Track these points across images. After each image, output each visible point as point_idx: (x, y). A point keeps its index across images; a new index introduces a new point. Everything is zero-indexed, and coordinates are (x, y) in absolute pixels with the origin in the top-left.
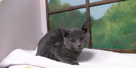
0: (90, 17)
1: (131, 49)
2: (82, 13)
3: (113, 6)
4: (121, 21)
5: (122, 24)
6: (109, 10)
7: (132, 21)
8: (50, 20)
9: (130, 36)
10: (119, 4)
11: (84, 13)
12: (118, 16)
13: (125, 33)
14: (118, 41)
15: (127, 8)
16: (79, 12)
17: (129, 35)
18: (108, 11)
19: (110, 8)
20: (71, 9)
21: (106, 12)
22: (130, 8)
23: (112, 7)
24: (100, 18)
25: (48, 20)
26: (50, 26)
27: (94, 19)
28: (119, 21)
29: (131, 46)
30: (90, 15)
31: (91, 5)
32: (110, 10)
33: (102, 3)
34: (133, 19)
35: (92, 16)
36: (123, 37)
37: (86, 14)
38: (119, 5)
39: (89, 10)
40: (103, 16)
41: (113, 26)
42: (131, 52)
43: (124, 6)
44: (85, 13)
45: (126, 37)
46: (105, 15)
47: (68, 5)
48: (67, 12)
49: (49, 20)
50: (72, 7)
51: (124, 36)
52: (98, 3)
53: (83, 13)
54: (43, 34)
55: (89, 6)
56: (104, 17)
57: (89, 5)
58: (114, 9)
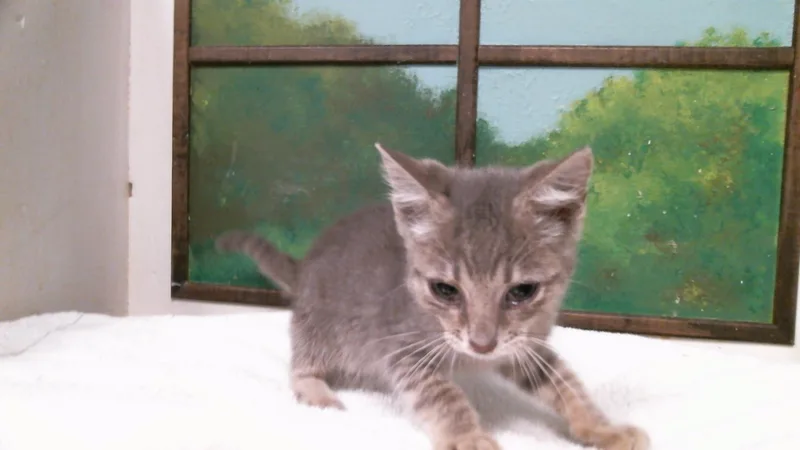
0: (474, 125)
1: (675, 315)
2: (429, 92)
3: (611, 84)
4: (639, 169)
5: (645, 187)
6: (584, 103)
7: (693, 179)
8: (203, 100)
9: (675, 252)
10: (642, 79)
11: (439, 92)
12: (629, 141)
13: (653, 236)
14: (614, 270)
15: (679, 107)
16: (410, 86)
17: (674, 244)
18: (582, 107)
19: (594, 95)
20: (361, 56)
21: (571, 114)
22: (689, 113)
23: (602, 90)
24: (537, 137)
25: (183, 99)
26: (200, 139)
27: (497, 140)
28: (632, 167)
29: (677, 302)
30: (479, 116)
31: (491, 57)
32: (593, 106)
33: (555, 58)
34: (700, 171)
35: (486, 119)
36: (643, 252)
37: (455, 102)
38: (639, 87)
39: (475, 82)
40: (549, 131)
41: (597, 190)
42: (678, 332)
43: (662, 93)
44: (446, 97)
45: (660, 253)
46: (562, 124)
47: (342, 27)
48: (329, 73)
49: (195, 100)
50: (370, 46)
51: (646, 249)
52: (532, 57)
53: (437, 94)
54: (130, 185)
55: (476, 59)
56: (554, 135)
57: (481, 56)
58: (611, 104)
